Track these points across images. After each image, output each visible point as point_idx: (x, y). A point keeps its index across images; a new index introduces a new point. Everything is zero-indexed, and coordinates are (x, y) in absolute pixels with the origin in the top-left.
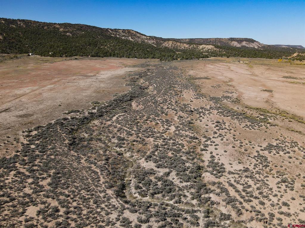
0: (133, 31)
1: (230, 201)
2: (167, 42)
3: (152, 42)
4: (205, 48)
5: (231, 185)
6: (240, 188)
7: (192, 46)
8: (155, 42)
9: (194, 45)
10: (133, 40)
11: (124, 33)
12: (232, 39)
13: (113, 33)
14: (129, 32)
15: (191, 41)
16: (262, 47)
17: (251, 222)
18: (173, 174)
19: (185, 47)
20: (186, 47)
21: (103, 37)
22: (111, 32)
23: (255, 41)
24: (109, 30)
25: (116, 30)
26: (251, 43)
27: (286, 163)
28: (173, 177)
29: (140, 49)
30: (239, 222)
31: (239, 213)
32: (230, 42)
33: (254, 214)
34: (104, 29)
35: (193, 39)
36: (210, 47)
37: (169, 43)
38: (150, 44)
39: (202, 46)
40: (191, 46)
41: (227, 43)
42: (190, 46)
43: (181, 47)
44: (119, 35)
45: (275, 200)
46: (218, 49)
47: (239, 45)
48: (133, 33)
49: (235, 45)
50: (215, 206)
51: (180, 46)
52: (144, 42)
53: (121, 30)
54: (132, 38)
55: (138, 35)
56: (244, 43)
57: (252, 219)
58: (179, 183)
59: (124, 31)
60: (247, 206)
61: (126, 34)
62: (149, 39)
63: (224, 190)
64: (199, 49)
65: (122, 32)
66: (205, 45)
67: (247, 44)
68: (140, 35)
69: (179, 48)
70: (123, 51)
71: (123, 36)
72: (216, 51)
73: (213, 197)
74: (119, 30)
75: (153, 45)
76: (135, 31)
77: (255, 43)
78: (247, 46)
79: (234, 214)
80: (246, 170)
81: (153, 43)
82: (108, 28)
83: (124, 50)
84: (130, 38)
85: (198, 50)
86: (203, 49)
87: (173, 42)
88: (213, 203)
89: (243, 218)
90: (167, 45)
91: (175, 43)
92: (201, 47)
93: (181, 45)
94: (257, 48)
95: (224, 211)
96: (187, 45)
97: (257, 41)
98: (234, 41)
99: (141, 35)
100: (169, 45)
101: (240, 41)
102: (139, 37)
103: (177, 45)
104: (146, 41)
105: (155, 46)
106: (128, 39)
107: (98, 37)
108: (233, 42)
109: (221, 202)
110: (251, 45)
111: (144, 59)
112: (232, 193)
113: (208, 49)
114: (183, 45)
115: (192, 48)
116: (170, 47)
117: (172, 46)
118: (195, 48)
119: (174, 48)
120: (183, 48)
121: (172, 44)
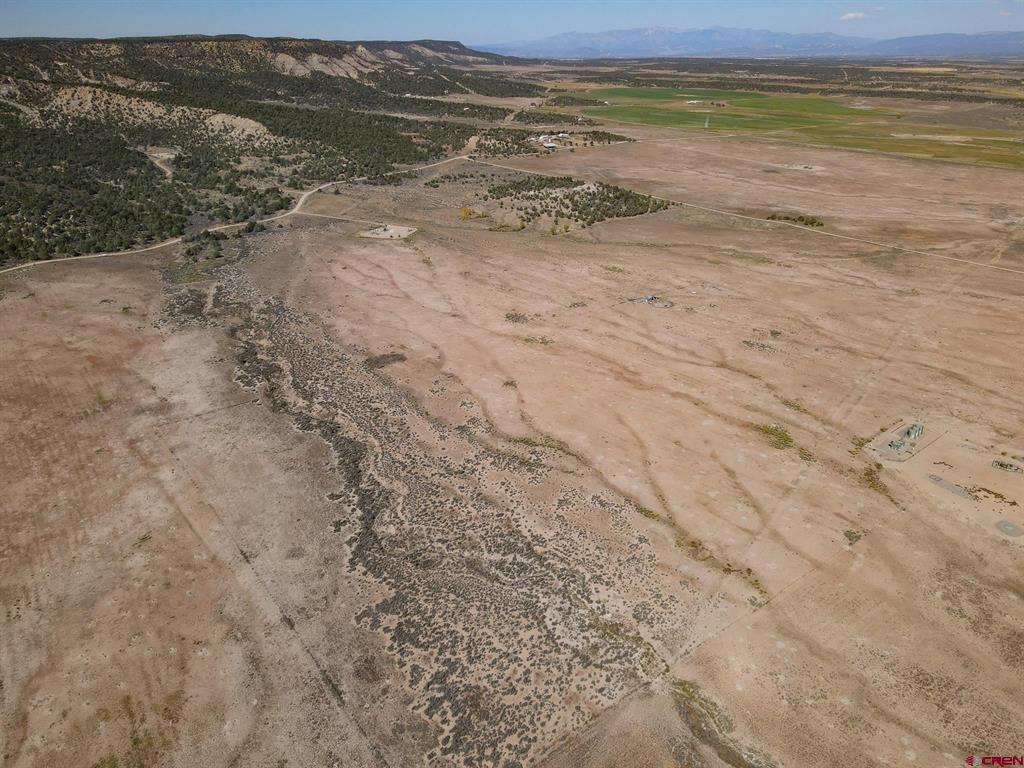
3: (4, 92)
4: (233, 128)
5: (557, 550)
6: (561, 549)
7: (177, 112)
8: (18, 93)
9: (185, 108)
12: (277, 45)
18: (518, 556)
20: (156, 115)
26: (335, 59)
28: (519, 559)
30: (570, 569)
32: (270, 55)
33: (576, 562)
36: (250, 125)
37: (81, 95)
38: (1, 104)
39: (219, 117)
40: (174, 113)
41: (263, 59)
42: (170, 112)
43: (136, 113)
45: (581, 549)
47: (300, 67)
49: (287, 69)
51: (131, 109)
56: (315, 61)
57: (576, 565)
58: (527, 561)
60: (571, 559)
63: (555, 555)
64: (212, 131)
66: (230, 117)
67: (323, 62)
69: (132, 118)
72: (276, 145)
73: (552, 562)
75: (17, 105)
77: (346, 58)
78: (328, 71)
79: (566, 566)
80: (558, 534)
85: (211, 134)
86: (226, 131)
87: (95, 92)
89: (572, 566)
90: (74, 105)
91: (106, 97)
92: (217, 121)
93: (132, 106)
94: (356, 78)
95: (561, 567)
96: (158, 105)
98: (283, 51)
101: (303, 49)
103: (118, 105)
105: (28, 111)
108: (281, 57)
110: (339, 69)
112: (560, 554)
113: (246, 133)
114: (140, 106)
115: (180, 119)
116: (89, 113)
117: (95, 108)
118: (194, 123)
119: (107, 116)
120: (148, 120)
121: (95, 99)
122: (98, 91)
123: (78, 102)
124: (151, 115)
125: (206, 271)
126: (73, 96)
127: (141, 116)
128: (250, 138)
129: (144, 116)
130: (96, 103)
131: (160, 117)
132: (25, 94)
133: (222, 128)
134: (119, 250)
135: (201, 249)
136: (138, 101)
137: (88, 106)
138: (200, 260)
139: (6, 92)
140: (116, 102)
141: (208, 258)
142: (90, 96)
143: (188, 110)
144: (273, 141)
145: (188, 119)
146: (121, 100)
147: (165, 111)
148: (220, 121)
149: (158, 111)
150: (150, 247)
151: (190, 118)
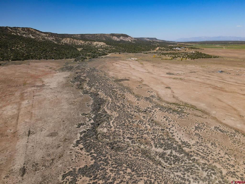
0: (32, 29)
1: (203, 158)
2: (65, 39)
3: (52, 39)
4: (98, 44)
6: (201, 151)
7: (87, 42)
8: (55, 39)
9: (89, 42)
10: (34, 38)
11: (23, 31)
12: (113, 35)
13: (13, 31)
14: (28, 30)
15: (83, 37)
16: (134, 41)
17: (214, 163)
18: (173, 152)
20: (82, 43)
21: (7, 37)
22: (11, 30)
23: (128, 36)
24: (9, 29)
25: (15, 28)
26: (126, 37)
27: (207, 135)
30: (210, 164)
31: (209, 161)
32: (112, 37)
33: (213, 160)
34: (3, 27)
35: (84, 34)
36: (102, 43)
37: (68, 40)
38: (50, 41)
41: (110, 37)
42: (85, 42)
43: (78, 43)
44: (19, 33)
45: (215, 153)
46: (109, 46)
47: (118, 39)
48: (32, 31)
49: (115, 39)
50: (198, 161)
52: (44, 39)
53: (20, 28)
54: (32, 36)
55: (38, 33)
56: (121, 38)
57: (213, 163)
58: (179, 155)
59: (23, 29)
60: (209, 158)
61: (26, 31)
62: (49, 36)
63: (198, 154)
65: (22, 30)
66: (98, 42)
67: (123, 38)
68: (39, 33)
69: (77, 44)
71: (24, 34)
72: (107, 47)
74: (19, 28)
75: (54, 41)
76: (34, 29)
77: (129, 37)
78: (124, 40)
79: (206, 162)
81: (53, 40)
82: (7, 27)
84: (31, 35)
85: (93, 46)
86: (97, 45)
88: (197, 160)
89: (211, 162)
90: (66, 42)
91: (73, 40)
92: (95, 43)
93: (78, 42)
94: (130, 41)
95: (203, 162)
97: (130, 36)
98: (114, 36)
99: (41, 33)
100: (67, 41)
101: (118, 36)
102: (39, 35)
103: (75, 41)
104: (46, 38)
105: (56, 42)
106: (29, 36)
107: (3, 37)
108: (114, 37)
109: (200, 159)
110: (127, 39)
111: (60, 59)
112: (201, 154)
113: (101, 45)
116: (68, 43)
117: (70, 42)
118: (90, 44)
119: (72, 44)
120: (80, 44)
121: (70, 40)
122: (71, 39)
124: (81, 43)
126: (66, 40)
128: (102, 46)
129: (80, 43)
130: (70, 41)
131: (83, 44)
134: (58, 59)
136: (79, 40)
137: (68, 42)
138: (77, 62)
141: (80, 61)
144: (107, 46)
145: (89, 44)
146: (76, 40)
147: (84, 42)
148: (96, 43)
149: (83, 42)
150: (66, 59)
151: (90, 43)
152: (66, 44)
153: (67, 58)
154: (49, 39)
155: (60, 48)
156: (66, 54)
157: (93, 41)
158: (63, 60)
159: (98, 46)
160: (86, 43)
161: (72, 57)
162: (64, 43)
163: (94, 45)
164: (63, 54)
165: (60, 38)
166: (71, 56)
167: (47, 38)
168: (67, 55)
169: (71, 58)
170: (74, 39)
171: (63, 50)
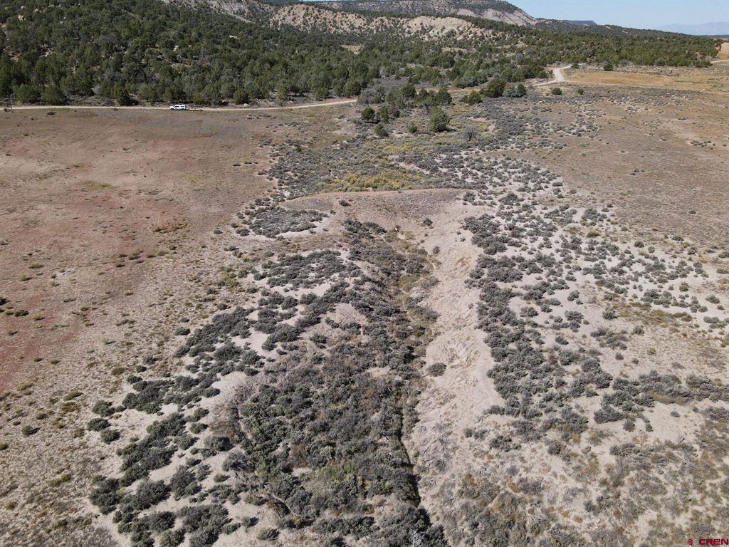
2: (287, 9)
3: (236, 9)
4: (432, 27)
7: (376, 22)
8: (247, 10)
9: (384, 18)
12: (458, 3)
19: (352, 26)
20: (357, 26)
23: (516, 8)
26: (507, 14)
29: (200, 35)
32: (453, 10)
36: (451, 24)
37: (296, 12)
38: (229, 17)
39: (417, 21)
40: (373, 23)
42: (369, 22)
43: (339, 24)
46: (491, 31)
51: (335, 22)
56: (490, 15)
64: (409, 33)
66: (429, 19)
67: (496, 16)
69: (334, 29)
70: (88, 51)
72: (482, 38)
75: (241, 18)
77: (516, 13)
81: (241, 13)
83: (100, 39)
85: (407, 35)
86: (424, 31)
87: (308, 9)
90: (289, 20)
91: (316, 12)
92: (415, 24)
93: (337, 19)
96: (359, 17)
98: (463, 7)
101: (478, 7)
103: (325, 19)
104: (214, 3)
105: (248, 21)
110: (510, 21)
113: (446, 31)
114: (344, 19)
115: (377, 28)
116: (299, 26)
117: (305, 22)
118: (391, 30)
119: (313, 28)
120: (348, 30)
121: (306, 15)
122: (311, 8)
123: (292, 17)
124: (352, 25)
125: (415, 160)
126: (289, 12)
127: (342, 27)
128: (452, 33)
129: (345, 26)
130: (307, 18)
131: (360, 28)
132: (252, 12)
133: (420, 29)
134: (225, 104)
135: (397, 115)
136: (342, 14)
137: (299, 22)
138: (396, 135)
139: (237, 9)
140: (323, 16)
141: (414, 131)
142: (303, 12)
143: (386, 20)
144: (479, 34)
145: (386, 27)
146: (329, 15)
147: (365, 22)
148: (418, 24)
149: (359, 22)
150: (286, 98)
151: (388, 26)
152: (289, 28)
153: (297, 93)
154: (224, 11)
155: (260, 39)
156: (286, 65)
157: (401, 16)
158: (265, 107)
159: (430, 37)
160: (373, 26)
161: (327, 83)
162: (282, 25)
163: (414, 31)
164: (267, 65)
165: (267, 7)
166: (322, 75)
167: (218, 6)
168: (293, 72)
169: (328, 96)
170: (322, 11)
171: (275, 48)
